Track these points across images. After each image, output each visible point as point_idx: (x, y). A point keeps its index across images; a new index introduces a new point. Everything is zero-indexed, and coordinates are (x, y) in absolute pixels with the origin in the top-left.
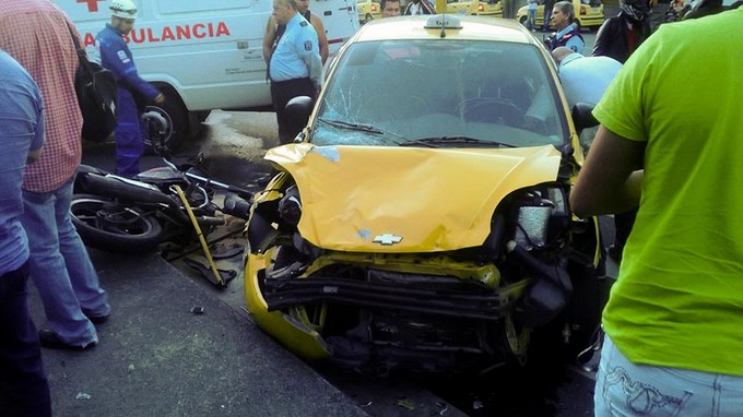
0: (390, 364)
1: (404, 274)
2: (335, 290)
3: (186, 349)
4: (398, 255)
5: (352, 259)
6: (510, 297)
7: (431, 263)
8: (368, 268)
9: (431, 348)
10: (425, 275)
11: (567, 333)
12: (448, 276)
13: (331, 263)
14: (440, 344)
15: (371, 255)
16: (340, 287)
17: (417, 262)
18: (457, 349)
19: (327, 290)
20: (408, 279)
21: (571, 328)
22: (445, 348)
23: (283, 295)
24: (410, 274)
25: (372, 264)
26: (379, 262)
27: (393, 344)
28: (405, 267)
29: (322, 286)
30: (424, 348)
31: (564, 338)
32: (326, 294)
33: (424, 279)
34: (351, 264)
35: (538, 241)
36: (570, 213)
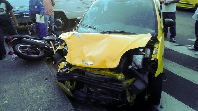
0: (92, 101)
1: (95, 74)
2: (77, 77)
3: (38, 90)
4: (93, 68)
5: (81, 68)
6: (127, 84)
7: (103, 71)
9: (104, 97)
10: (101, 75)
11: (146, 97)
12: (107, 76)
13: (76, 69)
14: (107, 96)
15: (86, 68)
16: (79, 76)
17: (99, 71)
18: (112, 98)
19: (75, 77)
20: (96, 76)
21: (148, 95)
22: (108, 97)
23: (62, 77)
24: (97, 74)
25: (86, 70)
26: (88, 70)
27: (93, 94)
28: (96, 72)
29: (73, 75)
30: (102, 97)
31: (145, 98)
32: (75, 78)
33: (100, 76)
34: (81, 70)
35: (140, 66)
36: (151, 57)
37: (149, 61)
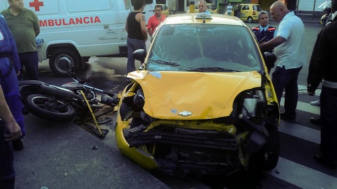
0: (186, 171)
1: (193, 129)
2: (160, 137)
3: (90, 166)
4: (189, 121)
5: (168, 123)
6: (241, 140)
7: (205, 124)
8: (176, 127)
9: (204, 163)
10: (202, 130)
11: (266, 156)
12: (213, 130)
13: (159, 124)
14: (209, 161)
15: (177, 121)
16: (162, 136)
17: (198, 124)
18: (216, 163)
19: (156, 137)
20: (195, 132)
21: (268, 154)
22: (211, 163)
23: (136, 140)
24: (195, 130)
25: (178, 125)
26: (181, 124)
27: (187, 162)
28: (193, 126)
29: (154, 135)
30: (202, 163)
31: (265, 158)
32: (156, 139)
33: (202, 132)
34: (168, 125)
35: (252, 114)
36: (267, 101)
37: (264, 106)
